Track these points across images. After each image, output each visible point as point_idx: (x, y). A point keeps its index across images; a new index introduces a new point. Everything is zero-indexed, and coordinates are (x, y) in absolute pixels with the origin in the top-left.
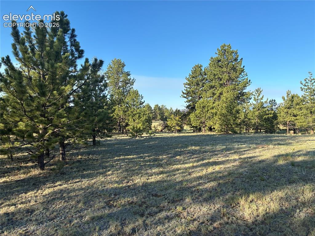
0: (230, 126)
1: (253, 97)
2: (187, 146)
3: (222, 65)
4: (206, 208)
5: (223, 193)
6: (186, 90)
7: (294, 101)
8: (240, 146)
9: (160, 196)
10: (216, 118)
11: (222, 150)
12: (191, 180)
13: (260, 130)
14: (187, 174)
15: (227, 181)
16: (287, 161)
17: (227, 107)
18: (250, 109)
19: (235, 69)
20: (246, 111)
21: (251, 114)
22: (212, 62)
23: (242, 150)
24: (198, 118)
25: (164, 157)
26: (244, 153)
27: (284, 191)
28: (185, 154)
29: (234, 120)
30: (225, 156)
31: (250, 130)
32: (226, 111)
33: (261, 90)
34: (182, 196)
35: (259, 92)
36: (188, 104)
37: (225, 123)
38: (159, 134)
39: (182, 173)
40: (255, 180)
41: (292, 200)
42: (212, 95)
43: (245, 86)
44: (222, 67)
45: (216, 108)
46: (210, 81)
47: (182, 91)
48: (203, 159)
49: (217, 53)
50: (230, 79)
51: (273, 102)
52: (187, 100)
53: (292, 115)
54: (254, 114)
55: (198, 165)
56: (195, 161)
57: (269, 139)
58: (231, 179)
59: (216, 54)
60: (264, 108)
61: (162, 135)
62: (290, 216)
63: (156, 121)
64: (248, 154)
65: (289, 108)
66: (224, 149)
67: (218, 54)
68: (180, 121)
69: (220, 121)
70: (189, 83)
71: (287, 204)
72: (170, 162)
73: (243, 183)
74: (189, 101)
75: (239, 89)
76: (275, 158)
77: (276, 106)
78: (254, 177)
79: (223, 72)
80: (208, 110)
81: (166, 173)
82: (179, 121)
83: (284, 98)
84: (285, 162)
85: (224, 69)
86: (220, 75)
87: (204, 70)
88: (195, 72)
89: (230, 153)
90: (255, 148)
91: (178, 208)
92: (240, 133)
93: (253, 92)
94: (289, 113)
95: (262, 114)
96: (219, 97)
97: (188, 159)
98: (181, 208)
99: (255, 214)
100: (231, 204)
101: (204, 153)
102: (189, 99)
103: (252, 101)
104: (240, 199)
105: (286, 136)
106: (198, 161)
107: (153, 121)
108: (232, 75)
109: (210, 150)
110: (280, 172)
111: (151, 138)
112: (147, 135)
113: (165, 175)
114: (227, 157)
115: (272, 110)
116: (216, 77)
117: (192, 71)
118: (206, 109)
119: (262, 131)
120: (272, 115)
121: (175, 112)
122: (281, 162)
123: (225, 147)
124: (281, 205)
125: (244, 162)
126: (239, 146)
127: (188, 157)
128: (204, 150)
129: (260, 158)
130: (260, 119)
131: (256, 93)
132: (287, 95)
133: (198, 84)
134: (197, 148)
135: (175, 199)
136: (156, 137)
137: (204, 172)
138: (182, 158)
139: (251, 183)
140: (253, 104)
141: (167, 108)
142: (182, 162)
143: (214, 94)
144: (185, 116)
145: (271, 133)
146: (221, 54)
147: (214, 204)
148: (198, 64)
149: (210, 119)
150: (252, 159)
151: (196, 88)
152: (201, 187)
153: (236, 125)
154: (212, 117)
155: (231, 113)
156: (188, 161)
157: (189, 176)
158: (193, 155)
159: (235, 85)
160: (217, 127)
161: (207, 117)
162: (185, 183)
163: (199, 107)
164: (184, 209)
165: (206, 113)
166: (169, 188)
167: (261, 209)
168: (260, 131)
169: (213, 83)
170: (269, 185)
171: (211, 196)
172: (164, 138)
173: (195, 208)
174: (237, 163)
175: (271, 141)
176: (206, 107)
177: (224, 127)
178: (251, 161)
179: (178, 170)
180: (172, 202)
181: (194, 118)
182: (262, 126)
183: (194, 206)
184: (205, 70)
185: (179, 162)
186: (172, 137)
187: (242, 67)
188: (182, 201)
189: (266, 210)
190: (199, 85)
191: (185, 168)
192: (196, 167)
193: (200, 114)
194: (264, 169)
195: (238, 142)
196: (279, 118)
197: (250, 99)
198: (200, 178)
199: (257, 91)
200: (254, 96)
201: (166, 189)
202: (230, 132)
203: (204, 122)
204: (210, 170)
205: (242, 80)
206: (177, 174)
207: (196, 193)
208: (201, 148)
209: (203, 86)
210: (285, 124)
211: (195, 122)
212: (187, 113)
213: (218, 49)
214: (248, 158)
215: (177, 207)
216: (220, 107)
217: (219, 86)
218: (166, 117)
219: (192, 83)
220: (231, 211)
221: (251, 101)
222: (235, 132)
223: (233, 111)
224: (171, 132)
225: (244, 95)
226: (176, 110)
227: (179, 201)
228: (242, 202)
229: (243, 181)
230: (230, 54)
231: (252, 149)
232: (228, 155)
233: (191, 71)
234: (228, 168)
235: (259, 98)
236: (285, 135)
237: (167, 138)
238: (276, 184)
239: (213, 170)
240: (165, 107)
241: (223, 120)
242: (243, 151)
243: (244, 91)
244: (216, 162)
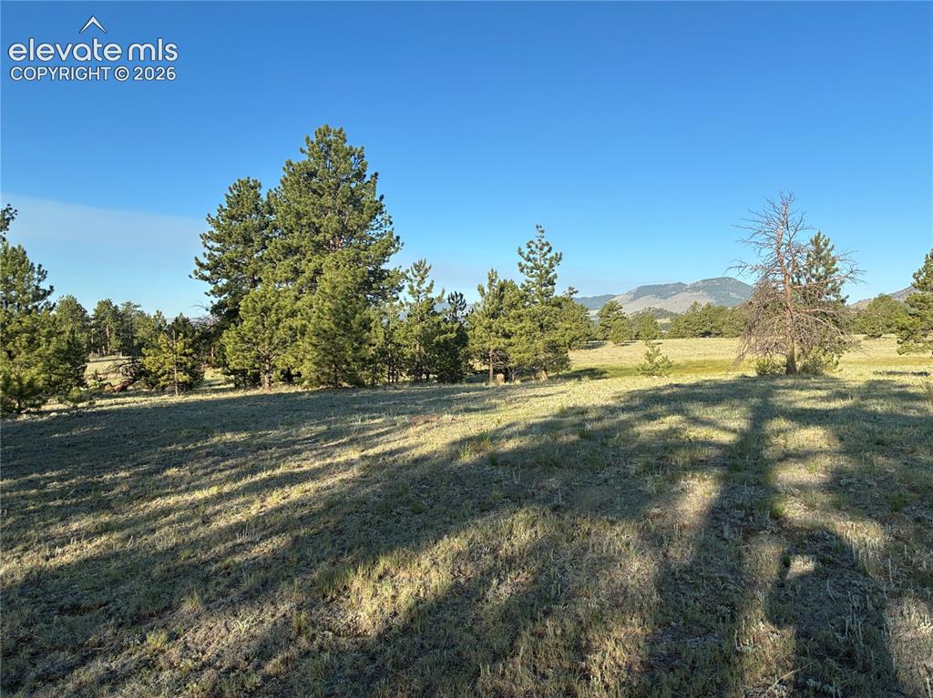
0: (344, 366)
1: (406, 284)
2: (207, 433)
3: (320, 186)
4: (248, 622)
5: (305, 565)
6: (210, 257)
7: (506, 296)
8: (367, 422)
9: (89, 609)
10: (304, 343)
11: (316, 439)
12: (208, 539)
13: (428, 374)
14: (196, 521)
15: (322, 527)
16: (481, 454)
17: (335, 312)
18: (400, 318)
19: (356, 202)
20: (389, 323)
21: (401, 331)
22: (290, 174)
23: (371, 433)
24: (249, 345)
25: (122, 474)
26: (376, 440)
27: (465, 536)
28: (198, 458)
29: (356, 350)
30: (323, 453)
31: (401, 375)
32: (334, 322)
33: (427, 266)
34: (171, 595)
35: (421, 272)
36: (216, 301)
37: (330, 357)
38: (113, 401)
39: (180, 521)
40: (399, 514)
41: (483, 555)
42: (290, 275)
43: (385, 254)
44: (321, 192)
45: (302, 315)
46: (285, 231)
47: (196, 259)
48: (254, 471)
49: (306, 149)
50: (344, 231)
51: (458, 300)
52: (211, 287)
53: (500, 334)
54: (411, 331)
55: (236, 490)
56: (228, 479)
57: (446, 397)
58: (333, 520)
59: (303, 151)
60: (435, 314)
61: (123, 404)
62: (474, 600)
63: (103, 356)
64: (388, 442)
65: (494, 316)
66: (321, 434)
67: (309, 155)
68: (191, 355)
69: (316, 354)
70: (217, 235)
71: (470, 570)
72: (141, 489)
73: (365, 527)
74: (221, 291)
75: (370, 261)
76: (454, 449)
77: (466, 311)
78: (395, 507)
79: (324, 209)
80: (279, 321)
81: (121, 527)
82: (185, 355)
83: (483, 290)
84: (477, 456)
85: (327, 200)
86: (316, 215)
87: (265, 199)
88: (236, 201)
89: (337, 446)
90: (406, 426)
91: (151, 638)
92: (373, 386)
93: (408, 271)
94: (494, 328)
95: (429, 330)
96: (313, 280)
97: (206, 474)
98: (163, 636)
99: (388, 609)
100: (327, 593)
101: (259, 449)
102: (220, 284)
103: (405, 296)
104: (351, 574)
105: (487, 389)
106: (239, 477)
107: (91, 357)
108: (349, 219)
109: (278, 440)
110: (463, 485)
111: (80, 415)
112: (61, 406)
113: (116, 535)
114: (329, 456)
115: (455, 319)
116: (304, 221)
117: (228, 197)
118: (273, 317)
119: (431, 376)
120: (454, 335)
121: (173, 327)
122: (467, 458)
123: (324, 428)
124: (456, 573)
125: (374, 466)
126: (364, 423)
127: (206, 467)
128: (260, 440)
129: (417, 453)
130: (425, 345)
131: (416, 273)
132: (488, 281)
133: (248, 241)
134: (241, 437)
135: (143, 612)
136: (99, 409)
137: (254, 510)
138: (184, 471)
139: (387, 524)
140: (407, 304)
141: (146, 313)
142: (183, 487)
143: (297, 272)
144: (206, 338)
145: (454, 382)
146: (316, 155)
147: (272, 603)
148: (249, 178)
149: (286, 348)
150: (396, 456)
151: (242, 252)
152: (237, 559)
153: (361, 363)
154: (293, 342)
155: (347, 329)
156: (203, 481)
157: (201, 529)
158: (223, 461)
159: (358, 248)
160: (306, 369)
161: (276, 341)
162: (187, 553)
163: (250, 310)
164: (173, 637)
165: (274, 328)
166: (128, 576)
167: (405, 594)
168: (428, 377)
169: (294, 238)
170: (430, 523)
171: (267, 582)
172: (129, 412)
173: (211, 629)
174: (354, 472)
175: (450, 402)
176: (273, 311)
177: (327, 370)
178: (395, 461)
179: (166, 512)
180: (134, 623)
181: (236, 343)
182: (431, 363)
183: (209, 623)
184: (268, 197)
185: (175, 486)
186: (157, 409)
187: (377, 198)
188: (169, 612)
189: (417, 595)
190: (252, 241)
191: (191, 504)
192: (230, 496)
193: (255, 333)
194: (424, 479)
195: (365, 410)
196: (471, 341)
197: (400, 289)
198: (240, 528)
199: (418, 267)
200: (409, 283)
201: (115, 583)
202: (345, 384)
203: (267, 357)
204: (274, 499)
205: (378, 235)
206: (160, 528)
207: (220, 579)
208: (253, 436)
209: (266, 248)
210: (485, 357)
211: (238, 358)
212: (212, 330)
213: (308, 139)
214: (385, 454)
215: (147, 635)
216: (314, 312)
217: (313, 249)
218: (139, 344)
219: (230, 236)
220: (322, 614)
221: (401, 295)
222: (359, 384)
223: (352, 322)
224: (157, 392)
225: (384, 279)
226: (177, 320)
227: (160, 614)
228: (356, 582)
229: (365, 523)
230: (344, 157)
231: (399, 429)
232: (332, 450)
233: (225, 199)
234: (328, 488)
235: (424, 287)
236: (484, 384)
237: (141, 412)
238: (448, 519)
239: (284, 498)
240: (138, 309)
241: (323, 349)
242: (373, 436)
243: (383, 267)
244: (292, 474)
